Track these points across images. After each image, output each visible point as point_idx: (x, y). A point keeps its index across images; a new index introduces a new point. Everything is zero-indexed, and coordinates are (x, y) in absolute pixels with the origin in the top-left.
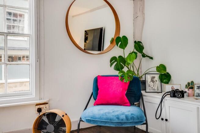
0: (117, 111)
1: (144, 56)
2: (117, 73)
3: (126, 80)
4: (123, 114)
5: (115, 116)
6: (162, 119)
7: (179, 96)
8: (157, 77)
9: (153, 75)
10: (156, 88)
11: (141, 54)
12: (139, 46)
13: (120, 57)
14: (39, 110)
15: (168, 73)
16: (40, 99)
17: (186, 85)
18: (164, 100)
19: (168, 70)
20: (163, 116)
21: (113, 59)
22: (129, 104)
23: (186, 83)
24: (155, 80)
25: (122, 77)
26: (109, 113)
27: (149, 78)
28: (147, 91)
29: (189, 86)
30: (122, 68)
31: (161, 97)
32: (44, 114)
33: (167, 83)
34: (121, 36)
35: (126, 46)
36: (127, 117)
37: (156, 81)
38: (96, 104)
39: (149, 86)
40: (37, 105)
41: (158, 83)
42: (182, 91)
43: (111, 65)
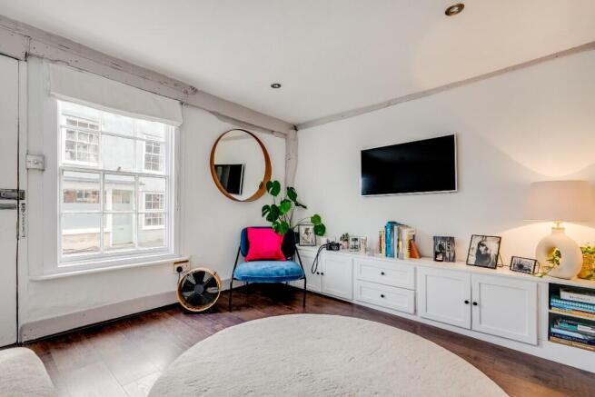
1: (297, 204)
3: (281, 233)
6: (318, 273)
9: (308, 227)
10: (310, 241)
11: (294, 203)
12: (292, 193)
13: (273, 205)
14: (179, 270)
15: (322, 225)
17: (341, 238)
18: (320, 253)
19: (323, 222)
20: (319, 270)
21: (266, 208)
24: (309, 232)
25: (277, 229)
28: (301, 244)
29: (344, 238)
30: (276, 218)
32: (189, 275)
33: (322, 235)
34: (272, 181)
35: (278, 192)
36: (286, 271)
37: (311, 233)
39: (303, 239)
40: (175, 263)
41: (312, 235)
43: (263, 215)
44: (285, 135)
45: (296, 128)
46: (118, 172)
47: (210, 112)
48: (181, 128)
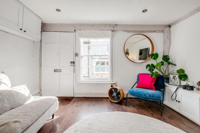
0: (145, 92)
1: (169, 63)
2: (149, 73)
3: (154, 77)
4: (148, 94)
5: (144, 94)
6: (177, 101)
7: (189, 89)
8: (177, 76)
9: (175, 75)
10: (176, 83)
11: (167, 63)
12: (166, 58)
13: (152, 64)
14: (112, 86)
15: (186, 74)
16: (112, 82)
17: (197, 83)
18: (178, 90)
19: (186, 73)
20: (177, 99)
21: (148, 66)
22: (155, 89)
23: (198, 82)
24: (175, 78)
25: (152, 75)
26: (141, 92)
27: (171, 76)
28: (169, 84)
29: (199, 83)
30: (153, 70)
31: (176, 88)
32: (113, 88)
33: (184, 80)
34: (154, 53)
35: (157, 58)
36: (150, 95)
37: (177, 78)
38: (137, 87)
39: (171, 81)
40: (111, 84)
42: (192, 86)
43: (147, 68)
44: (163, 31)
45: (170, 26)
46: (95, 55)
47: (123, 31)
48: (112, 39)
